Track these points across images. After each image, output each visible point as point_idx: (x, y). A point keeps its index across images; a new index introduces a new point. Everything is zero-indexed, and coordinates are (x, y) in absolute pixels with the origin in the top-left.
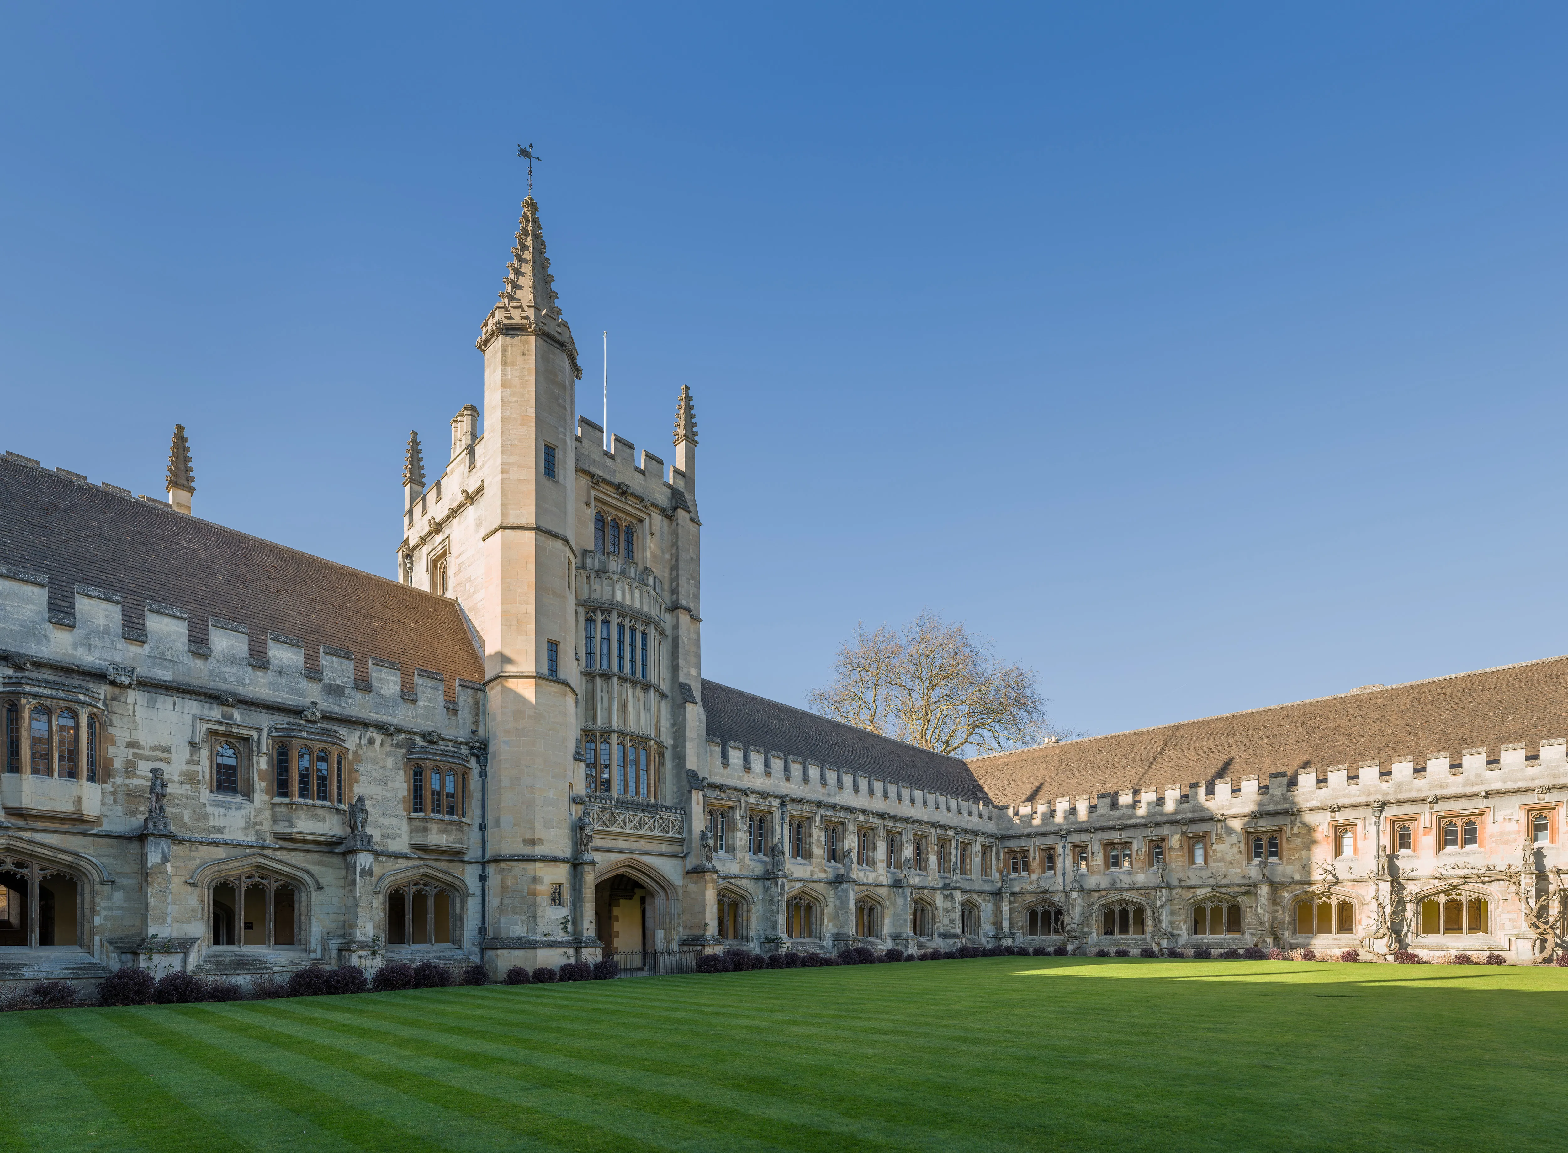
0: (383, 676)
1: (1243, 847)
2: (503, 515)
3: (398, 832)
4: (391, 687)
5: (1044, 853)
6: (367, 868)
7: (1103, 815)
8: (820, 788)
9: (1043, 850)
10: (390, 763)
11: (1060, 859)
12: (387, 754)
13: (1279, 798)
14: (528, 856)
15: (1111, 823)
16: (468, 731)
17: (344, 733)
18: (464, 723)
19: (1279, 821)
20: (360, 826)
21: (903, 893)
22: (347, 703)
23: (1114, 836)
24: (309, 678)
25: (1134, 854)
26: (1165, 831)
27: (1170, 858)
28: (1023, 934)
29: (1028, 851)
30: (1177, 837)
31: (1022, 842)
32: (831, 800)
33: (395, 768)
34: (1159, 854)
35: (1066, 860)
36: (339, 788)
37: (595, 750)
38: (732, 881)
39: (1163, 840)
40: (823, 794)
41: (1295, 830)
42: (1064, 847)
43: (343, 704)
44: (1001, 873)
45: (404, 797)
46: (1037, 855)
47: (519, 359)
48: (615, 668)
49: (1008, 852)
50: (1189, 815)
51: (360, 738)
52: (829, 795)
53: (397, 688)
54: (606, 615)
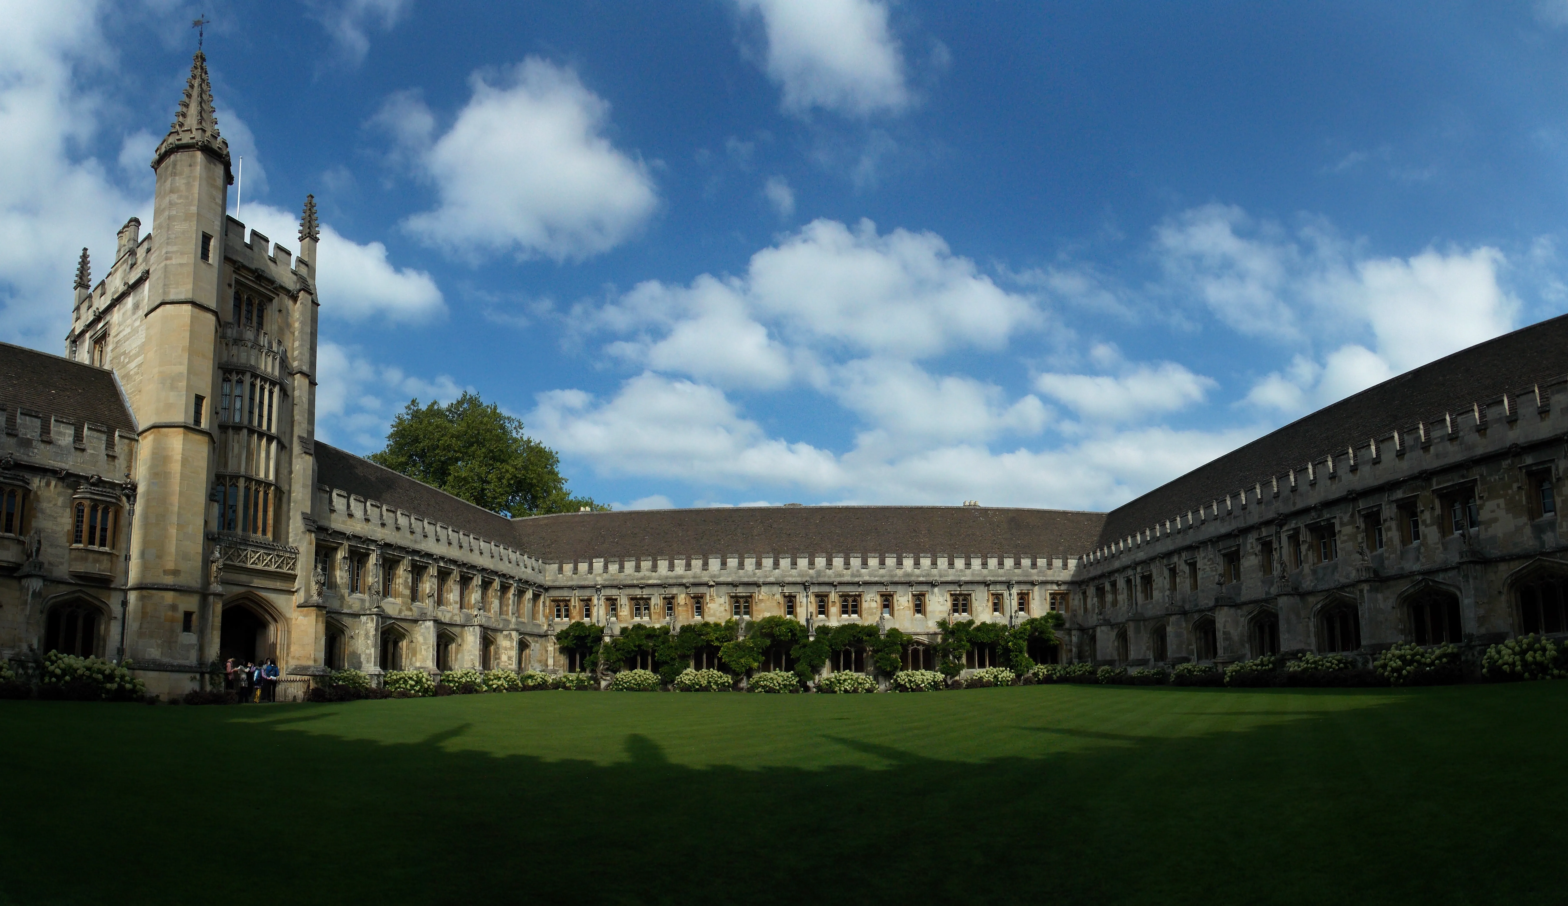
0: (62, 429)
1: (728, 607)
2: (165, 293)
3: (62, 560)
4: (67, 438)
5: (582, 603)
6: (37, 591)
7: (630, 575)
8: (408, 535)
9: (582, 600)
10: (60, 501)
11: (596, 608)
12: (59, 494)
13: (751, 573)
14: (167, 585)
15: (635, 582)
16: (122, 474)
17: (29, 478)
18: (120, 468)
19: (751, 589)
20: (34, 554)
21: (474, 631)
22: (33, 453)
23: (638, 592)
24: (8, 434)
25: (652, 607)
26: (674, 591)
27: (678, 613)
28: (564, 672)
29: (569, 601)
30: (683, 596)
31: (565, 593)
32: (418, 547)
33: (64, 506)
34: (670, 609)
35: (600, 609)
36: (21, 523)
37: (225, 493)
38: (333, 615)
39: (673, 598)
40: (412, 540)
41: (760, 597)
42: (599, 599)
43: (30, 454)
44: (547, 618)
45: (68, 531)
46: (577, 604)
47: (187, 170)
48: (246, 422)
49: (553, 601)
50: (692, 580)
51: (40, 481)
52: (416, 542)
53: (71, 439)
54: (240, 376)
